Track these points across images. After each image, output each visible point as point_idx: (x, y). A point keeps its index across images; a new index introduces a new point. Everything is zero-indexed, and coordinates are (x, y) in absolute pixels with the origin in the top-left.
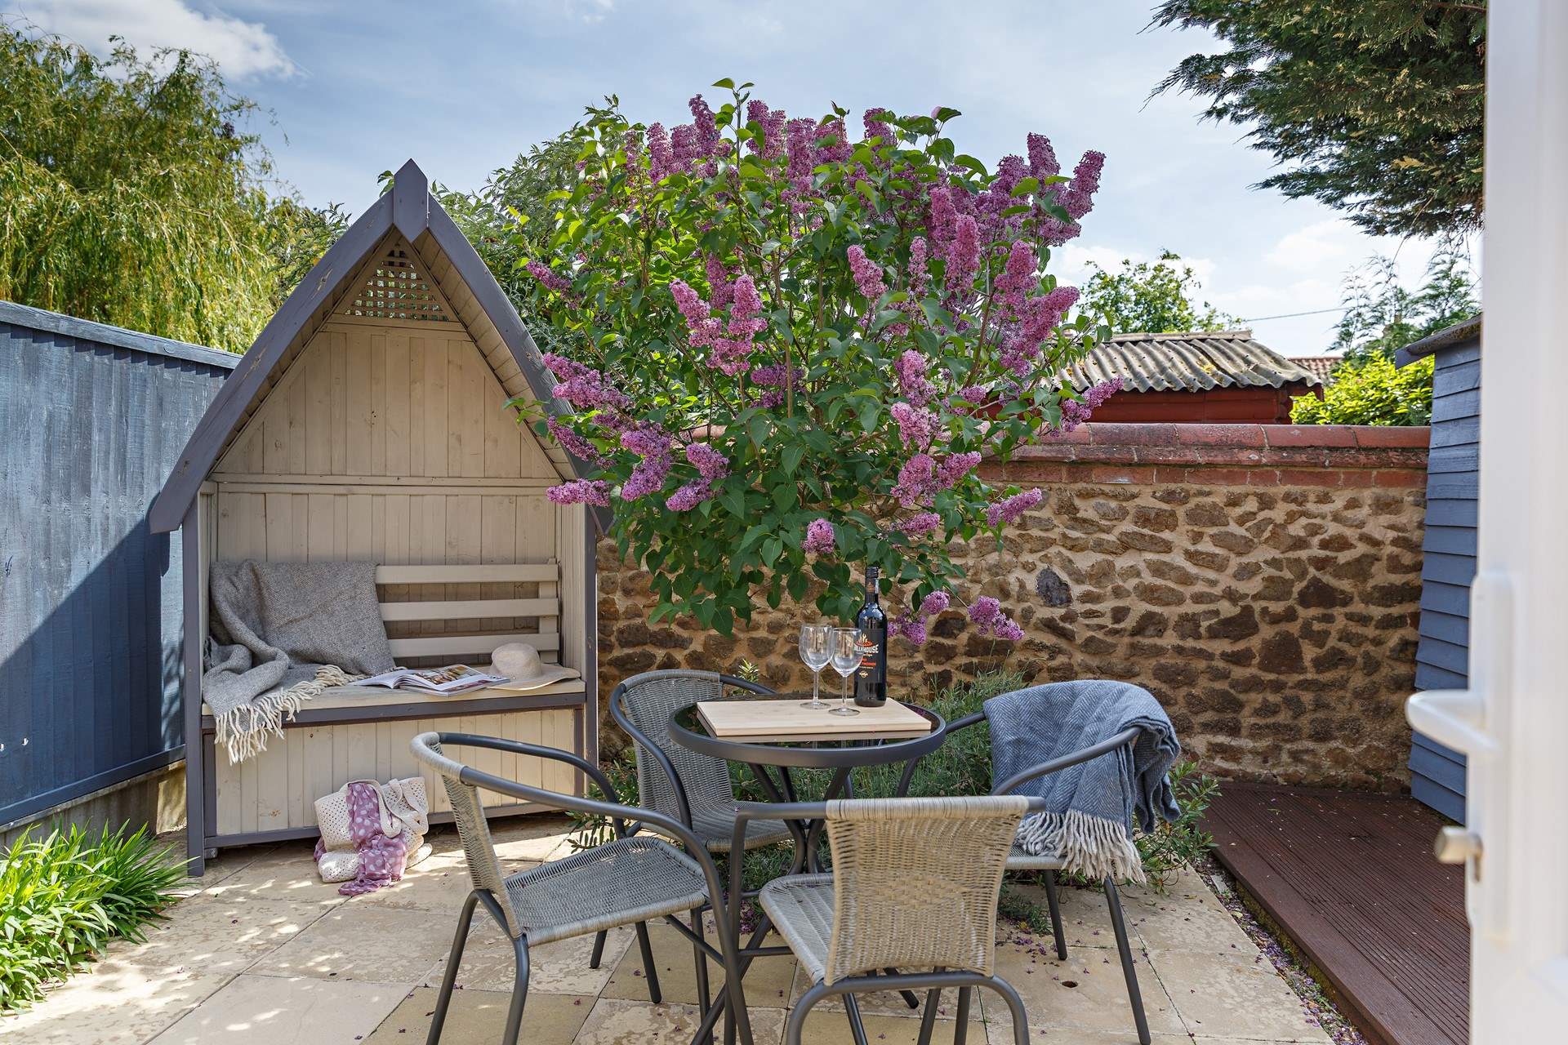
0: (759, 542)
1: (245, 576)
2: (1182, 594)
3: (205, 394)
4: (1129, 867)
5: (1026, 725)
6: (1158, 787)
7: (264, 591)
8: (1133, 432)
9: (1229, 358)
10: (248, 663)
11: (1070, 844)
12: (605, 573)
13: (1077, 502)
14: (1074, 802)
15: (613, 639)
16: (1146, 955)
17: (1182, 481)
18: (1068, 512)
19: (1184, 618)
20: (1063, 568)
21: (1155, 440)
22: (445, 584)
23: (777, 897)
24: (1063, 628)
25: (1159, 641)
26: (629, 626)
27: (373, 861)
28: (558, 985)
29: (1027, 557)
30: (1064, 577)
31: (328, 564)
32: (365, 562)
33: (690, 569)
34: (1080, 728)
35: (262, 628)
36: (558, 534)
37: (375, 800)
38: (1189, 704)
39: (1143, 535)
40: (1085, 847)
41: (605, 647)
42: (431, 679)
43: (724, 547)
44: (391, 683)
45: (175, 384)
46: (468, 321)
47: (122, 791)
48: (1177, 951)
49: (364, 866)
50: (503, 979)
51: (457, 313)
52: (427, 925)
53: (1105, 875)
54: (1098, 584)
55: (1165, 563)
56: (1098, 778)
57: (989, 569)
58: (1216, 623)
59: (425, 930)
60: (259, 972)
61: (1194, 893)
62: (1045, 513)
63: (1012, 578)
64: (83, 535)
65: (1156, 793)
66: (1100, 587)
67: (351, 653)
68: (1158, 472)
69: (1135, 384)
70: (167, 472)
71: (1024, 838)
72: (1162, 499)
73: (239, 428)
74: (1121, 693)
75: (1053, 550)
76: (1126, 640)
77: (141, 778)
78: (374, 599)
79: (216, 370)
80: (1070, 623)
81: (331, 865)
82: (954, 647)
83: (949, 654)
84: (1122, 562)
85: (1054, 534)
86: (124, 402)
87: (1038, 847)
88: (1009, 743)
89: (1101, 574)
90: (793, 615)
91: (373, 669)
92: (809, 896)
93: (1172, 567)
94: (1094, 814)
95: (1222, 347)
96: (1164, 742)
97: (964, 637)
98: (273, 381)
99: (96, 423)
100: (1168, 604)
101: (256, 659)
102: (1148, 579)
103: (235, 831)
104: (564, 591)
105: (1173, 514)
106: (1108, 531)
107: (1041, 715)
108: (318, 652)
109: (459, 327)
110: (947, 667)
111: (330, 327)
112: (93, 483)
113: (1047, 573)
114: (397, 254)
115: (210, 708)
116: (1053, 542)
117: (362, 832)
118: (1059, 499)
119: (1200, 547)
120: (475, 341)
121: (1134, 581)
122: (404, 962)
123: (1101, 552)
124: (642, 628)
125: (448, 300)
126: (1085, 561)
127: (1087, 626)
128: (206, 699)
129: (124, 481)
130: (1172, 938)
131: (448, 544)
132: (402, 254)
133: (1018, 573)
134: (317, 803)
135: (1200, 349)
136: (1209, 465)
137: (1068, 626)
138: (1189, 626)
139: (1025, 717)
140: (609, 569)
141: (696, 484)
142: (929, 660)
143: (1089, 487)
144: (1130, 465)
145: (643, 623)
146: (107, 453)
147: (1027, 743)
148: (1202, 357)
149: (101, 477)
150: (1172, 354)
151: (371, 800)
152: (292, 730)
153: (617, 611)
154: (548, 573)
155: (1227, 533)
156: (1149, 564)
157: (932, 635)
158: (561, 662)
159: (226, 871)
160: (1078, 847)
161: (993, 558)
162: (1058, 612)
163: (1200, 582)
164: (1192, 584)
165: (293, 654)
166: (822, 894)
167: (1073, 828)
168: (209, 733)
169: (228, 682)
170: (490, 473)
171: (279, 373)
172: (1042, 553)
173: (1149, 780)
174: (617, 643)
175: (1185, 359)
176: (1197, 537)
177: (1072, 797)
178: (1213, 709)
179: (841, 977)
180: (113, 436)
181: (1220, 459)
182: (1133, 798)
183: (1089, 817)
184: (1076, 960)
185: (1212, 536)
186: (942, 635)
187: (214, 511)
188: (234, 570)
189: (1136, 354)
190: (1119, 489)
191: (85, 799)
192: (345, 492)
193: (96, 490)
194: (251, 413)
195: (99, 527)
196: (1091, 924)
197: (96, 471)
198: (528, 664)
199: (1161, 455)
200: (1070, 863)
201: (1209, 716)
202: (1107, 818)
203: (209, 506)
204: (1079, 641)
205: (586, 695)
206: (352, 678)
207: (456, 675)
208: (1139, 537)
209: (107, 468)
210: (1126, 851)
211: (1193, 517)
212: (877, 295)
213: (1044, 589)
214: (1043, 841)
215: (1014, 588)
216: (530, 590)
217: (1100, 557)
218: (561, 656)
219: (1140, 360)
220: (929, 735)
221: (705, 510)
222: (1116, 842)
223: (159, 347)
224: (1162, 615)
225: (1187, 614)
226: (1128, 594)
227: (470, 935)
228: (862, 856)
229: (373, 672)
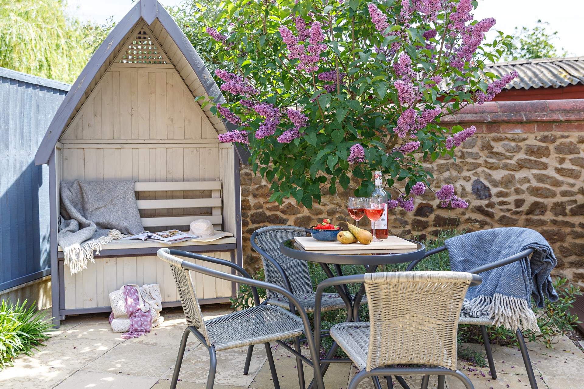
0: (325, 158)
1: (76, 187)
2: (555, 191)
3: (57, 103)
4: (530, 323)
5: (469, 252)
6: (545, 282)
7: (84, 194)
8: (522, 105)
9: (576, 69)
10: (77, 228)
11: (496, 312)
12: (244, 187)
13: (493, 143)
14: (498, 289)
15: (248, 220)
16: (542, 378)
17: (552, 130)
18: (487, 149)
19: (556, 205)
20: (486, 179)
21: (535, 109)
22: (167, 191)
23: (339, 332)
24: (487, 211)
25: (542, 218)
26: (256, 213)
27: (137, 322)
28: (228, 381)
29: (465, 174)
30: (487, 184)
31: (112, 182)
32: (129, 181)
33: (288, 178)
34: (499, 252)
35: (83, 211)
36: (221, 166)
37: (136, 294)
38: (561, 251)
39: (530, 160)
40: (504, 312)
41: (245, 224)
42: (162, 236)
43: (307, 164)
44: (143, 238)
45: (44, 99)
46: (175, 63)
47: (23, 289)
48: (560, 377)
49: (132, 325)
50: (201, 378)
51: (170, 60)
52: (163, 353)
53: (516, 328)
54: (506, 187)
55: (544, 175)
56: (510, 276)
57: (445, 180)
58: (575, 207)
59: (162, 355)
60: (87, 370)
61: (569, 350)
62: (475, 150)
63: (458, 185)
64: (6, 168)
65: (544, 285)
66: (508, 189)
67: (124, 224)
68: (538, 126)
69: (522, 85)
70: (41, 139)
71: (470, 309)
72: (541, 140)
73: (72, 118)
74: (522, 233)
75: (480, 170)
76: (524, 217)
77: (31, 283)
78: (134, 198)
79: (62, 92)
80: (491, 208)
81: (117, 323)
82: (427, 222)
83: (425, 225)
84: (519, 175)
85: (480, 161)
86: (22, 107)
87: (478, 314)
88: (460, 261)
89: (508, 182)
90: (340, 206)
91: (133, 232)
92: (355, 332)
93: (548, 177)
94: (509, 295)
95: (572, 64)
96: (547, 258)
97: (432, 217)
98: (87, 95)
99: (11, 116)
100: (547, 197)
101: (81, 226)
102: (535, 183)
103: (73, 308)
104: (224, 195)
105: (547, 148)
106: (510, 158)
107: (477, 247)
108: (109, 224)
109: (171, 66)
110: (424, 232)
111: (112, 69)
112: (10, 143)
113: (477, 182)
114: (142, 33)
115: (62, 248)
116: (480, 165)
117: (131, 309)
118: (482, 142)
119: (564, 166)
120: (179, 73)
121: (527, 185)
122: (154, 368)
123: (507, 170)
124: (263, 214)
125: (166, 53)
126: (498, 175)
127: (501, 210)
128: (60, 244)
129: (23, 143)
130: (557, 371)
131: (168, 172)
132: (145, 33)
133: (462, 182)
134: (110, 295)
135: (559, 66)
136: (567, 121)
137: (490, 210)
138: (559, 209)
139: (468, 248)
140: (246, 185)
141: (292, 130)
142: (414, 229)
143: (499, 135)
144: (522, 123)
145: (263, 211)
146: (16, 130)
147: (469, 261)
148: (560, 70)
149: (13, 141)
150: (543, 69)
151: (135, 294)
152: (98, 259)
153: (250, 205)
154: (216, 185)
155: (579, 158)
156: (535, 176)
157: (415, 215)
158: (223, 230)
159: (69, 326)
160: (500, 312)
161: (446, 174)
162: (484, 203)
163: (565, 185)
164: (560, 186)
165: (98, 224)
166: (363, 332)
167: (498, 303)
168: (61, 260)
169: (69, 236)
170: (187, 137)
171: (90, 91)
172: (474, 171)
173: (539, 279)
174: (250, 222)
175: (551, 71)
176: (562, 161)
177: (496, 287)
178: (576, 254)
179: (374, 367)
180: (18, 122)
181: (573, 118)
182: (531, 287)
183: (507, 297)
184: (502, 380)
185: (570, 160)
186: (420, 215)
187: (61, 157)
188: (71, 185)
189: (522, 70)
190: (516, 136)
191: (7, 291)
192: (120, 147)
193: (11, 147)
194: (77, 110)
195: (12, 165)
196: (510, 363)
197: (11, 137)
198: (208, 230)
199: (539, 117)
200: (497, 321)
201: (573, 258)
202: (517, 297)
203: (59, 154)
204: (497, 218)
205: (237, 245)
206: (125, 236)
207: (174, 234)
208: (528, 161)
209: (15, 137)
210: (528, 314)
211: (559, 150)
212: (384, 28)
213: (476, 190)
214: (481, 311)
215: (459, 190)
216: (208, 194)
217: (507, 172)
218: (223, 227)
219: (525, 73)
220: (416, 251)
221: (297, 142)
222: (522, 310)
223: (37, 81)
224: (543, 203)
225: (558, 202)
226: (523, 192)
227: (184, 358)
228: (384, 303)
229: (134, 233)
